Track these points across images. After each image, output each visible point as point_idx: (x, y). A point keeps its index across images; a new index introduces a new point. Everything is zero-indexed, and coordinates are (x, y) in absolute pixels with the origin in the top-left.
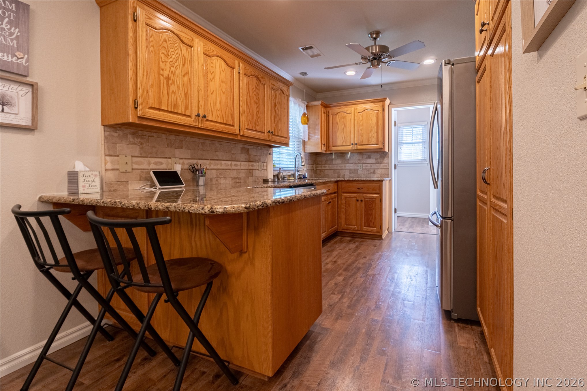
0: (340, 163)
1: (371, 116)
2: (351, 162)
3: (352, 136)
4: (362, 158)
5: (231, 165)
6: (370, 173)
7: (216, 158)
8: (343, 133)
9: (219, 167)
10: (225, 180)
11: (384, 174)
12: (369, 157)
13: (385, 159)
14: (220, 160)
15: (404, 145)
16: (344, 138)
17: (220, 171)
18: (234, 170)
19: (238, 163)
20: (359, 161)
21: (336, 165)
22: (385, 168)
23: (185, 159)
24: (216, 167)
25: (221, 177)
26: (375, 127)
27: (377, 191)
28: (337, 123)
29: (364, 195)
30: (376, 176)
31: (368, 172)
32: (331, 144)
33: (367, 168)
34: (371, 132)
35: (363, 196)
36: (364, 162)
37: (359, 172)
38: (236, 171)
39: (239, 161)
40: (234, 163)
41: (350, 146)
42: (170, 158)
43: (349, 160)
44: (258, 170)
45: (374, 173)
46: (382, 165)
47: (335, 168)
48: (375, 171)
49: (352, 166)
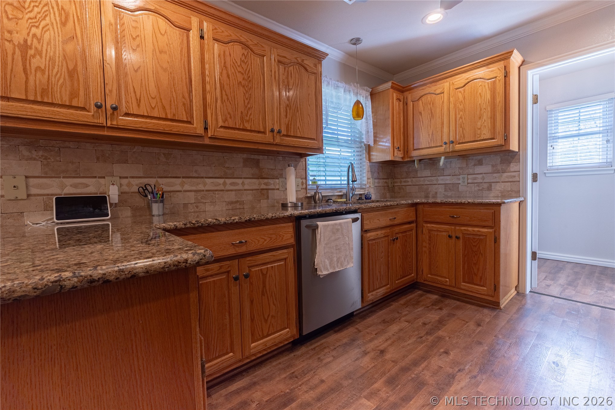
0: (429, 175)
1: (480, 91)
2: (447, 172)
3: (445, 130)
4: (467, 165)
5: (225, 184)
6: (481, 190)
7: (195, 175)
8: (429, 127)
9: (201, 187)
10: (213, 206)
11: (508, 191)
12: (480, 163)
13: (512, 165)
14: (202, 178)
15: (560, 140)
16: (431, 136)
17: (202, 193)
18: (232, 190)
19: (240, 181)
20: (461, 171)
21: (423, 179)
22: (510, 180)
23: (133, 177)
24: (194, 188)
25: (205, 201)
26: (489, 109)
27: (490, 223)
28: (421, 113)
29: (463, 228)
30: (492, 195)
31: (477, 188)
32: (411, 146)
33: (476, 181)
34: (480, 118)
35: (461, 230)
36: (471, 171)
37: (461, 188)
38: (234, 192)
39: (241, 178)
40: (228, 181)
41: (441, 146)
42: (104, 178)
43: (443, 169)
44: (278, 189)
45: (489, 189)
46: (505, 175)
47: (422, 183)
48: (491, 186)
49: (448, 180)
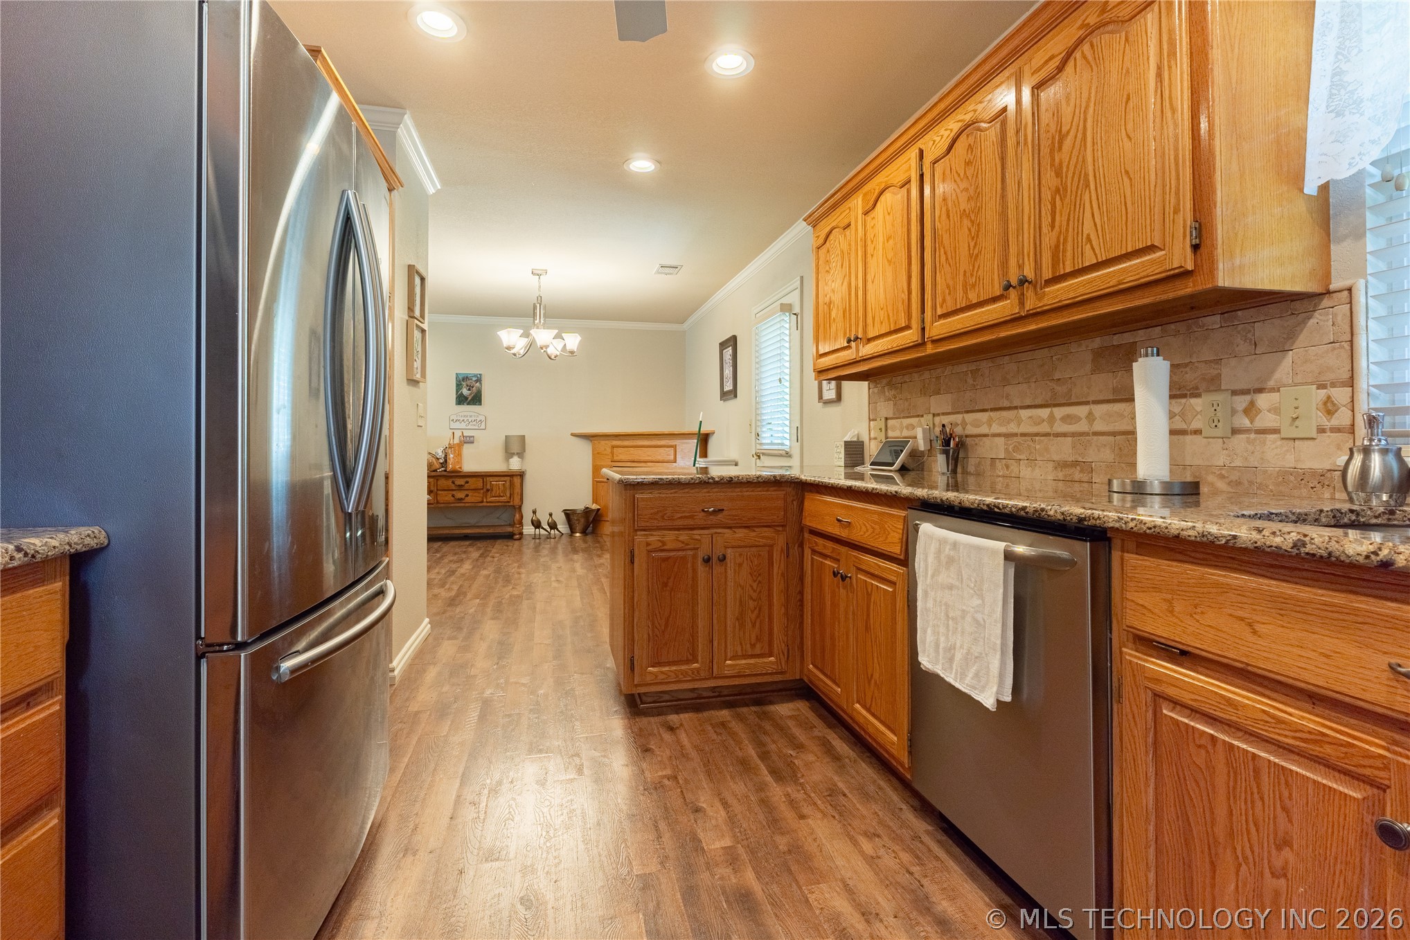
5: (1052, 418)
7: (1006, 404)
9: (1012, 428)
10: (1029, 469)
14: (1016, 408)
17: (1015, 439)
18: (1064, 435)
19: (1081, 411)
23: (944, 414)
24: (1003, 430)
25: (1019, 457)
38: (1070, 439)
39: (1087, 403)
40: (1059, 412)
42: (922, 416)
